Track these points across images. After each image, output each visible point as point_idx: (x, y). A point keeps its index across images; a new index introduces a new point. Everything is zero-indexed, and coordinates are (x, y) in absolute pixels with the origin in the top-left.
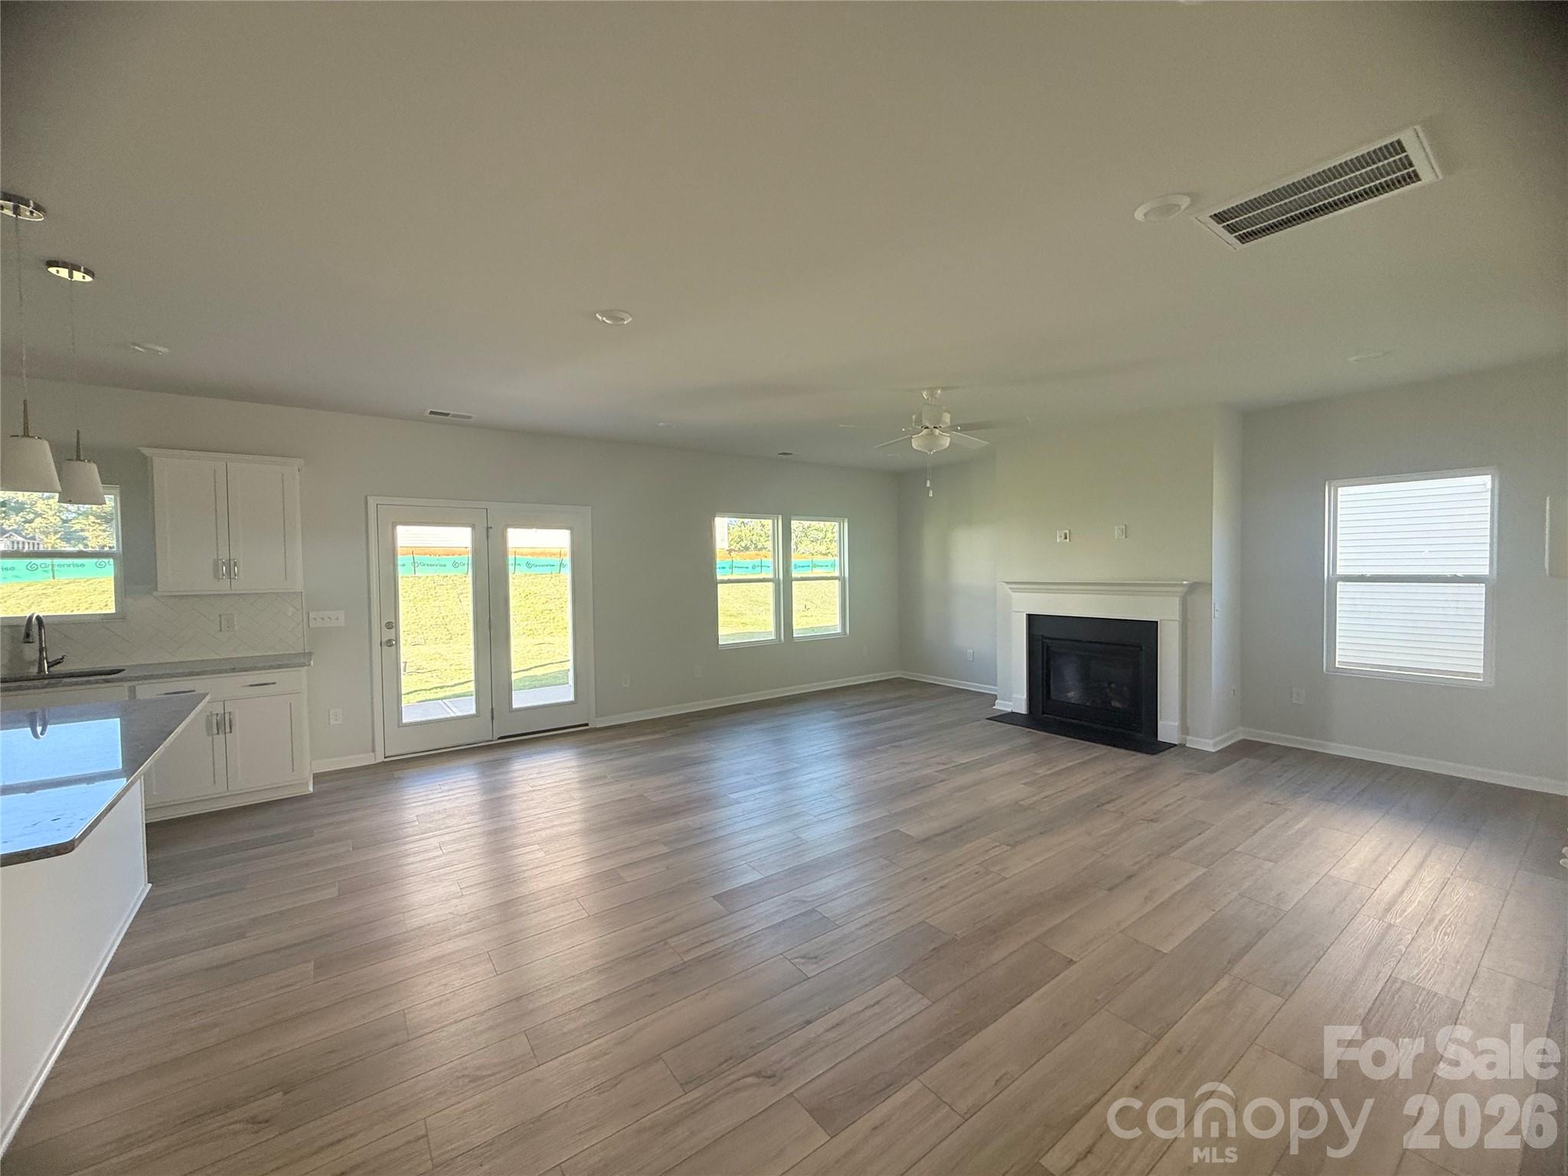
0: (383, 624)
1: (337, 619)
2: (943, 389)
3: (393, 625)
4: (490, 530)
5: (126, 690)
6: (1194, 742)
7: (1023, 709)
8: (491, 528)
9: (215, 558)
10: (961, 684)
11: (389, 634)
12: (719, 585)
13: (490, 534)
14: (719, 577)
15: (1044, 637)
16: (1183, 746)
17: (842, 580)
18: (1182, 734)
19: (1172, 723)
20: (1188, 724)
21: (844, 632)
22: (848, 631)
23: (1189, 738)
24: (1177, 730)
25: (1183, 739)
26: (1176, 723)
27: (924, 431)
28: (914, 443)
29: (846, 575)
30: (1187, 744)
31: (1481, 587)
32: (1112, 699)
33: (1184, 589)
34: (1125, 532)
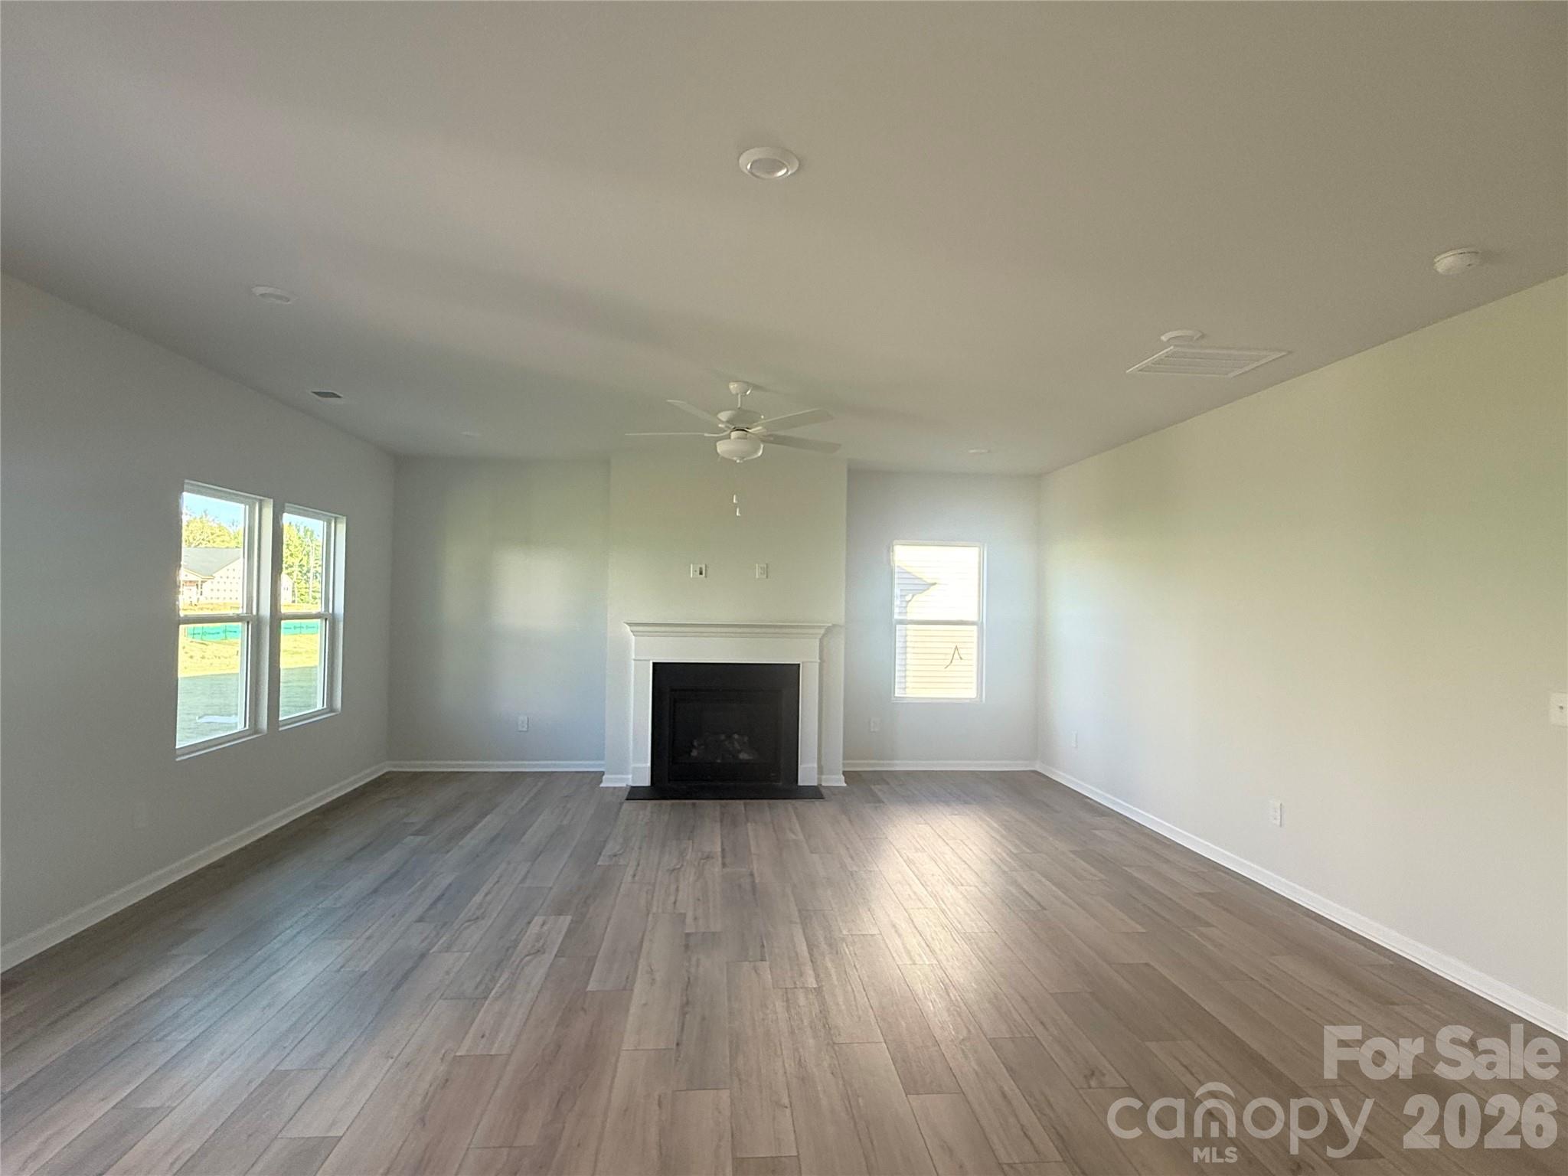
6: (827, 781)
7: (646, 780)
12: (182, 629)
14: (183, 614)
15: (671, 689)
16: (818, 786)
17: (329, 619)
18: (818, 774)
19: (810, 765)
20: (823, 763)
21: (331, 708)
22: (338, 704)
23: (824, 777)
24: (816, 771)
25: (820, 779)
26: (816, 765)
27: (734, 434)
28: (722, 447)
29: (340, 609)
30: (823, 784)
31: (975, 628)
32: (739, 752)
33: (822, 631)
34: (766, 571)
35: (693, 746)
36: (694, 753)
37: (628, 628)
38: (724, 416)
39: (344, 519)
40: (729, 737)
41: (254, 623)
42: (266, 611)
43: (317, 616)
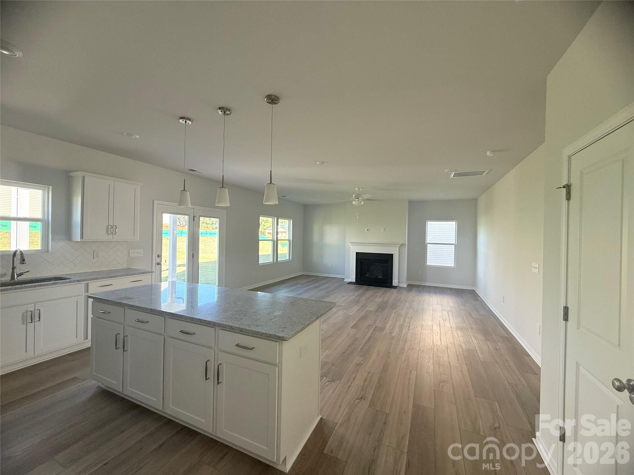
0: (157, 255)
1: (140, 253)
2: (362, 188)
3: (159, 256)
4: (195, 217)
5: (84, 284)
6: (401, 285)
7: (354, 281)
8: (195, 216)
9: (107, 224)
10: (326, 275)
11: (158, 260)
12: (260, 242)
13: (195, 219)
14: (260, 239)
15: (360, 259)
16: (399, 286)
17: (289, 240)
18: (398, 283)
19: (396, 281)
20: (400, 280)
21: (290, 259)
22: (291, 258)
23: (400, 284)
24: (397, 282)
25: (399, 285)
26: (397, 281)
27: (357, 200)
28: (354, 203)
29: (291, 239)
30: (400, 286)
31: (454, 246)
32: (378, 276)
33: (399, 245)
34: (385, 229)
35: (367, 273)
36: (367, 275)
37: (350, 244)
38: (354, 196)
39: (292, 220)
40: (377, 272)
41: (273, 241)
42: (275, 239)
43: (287, 240)
